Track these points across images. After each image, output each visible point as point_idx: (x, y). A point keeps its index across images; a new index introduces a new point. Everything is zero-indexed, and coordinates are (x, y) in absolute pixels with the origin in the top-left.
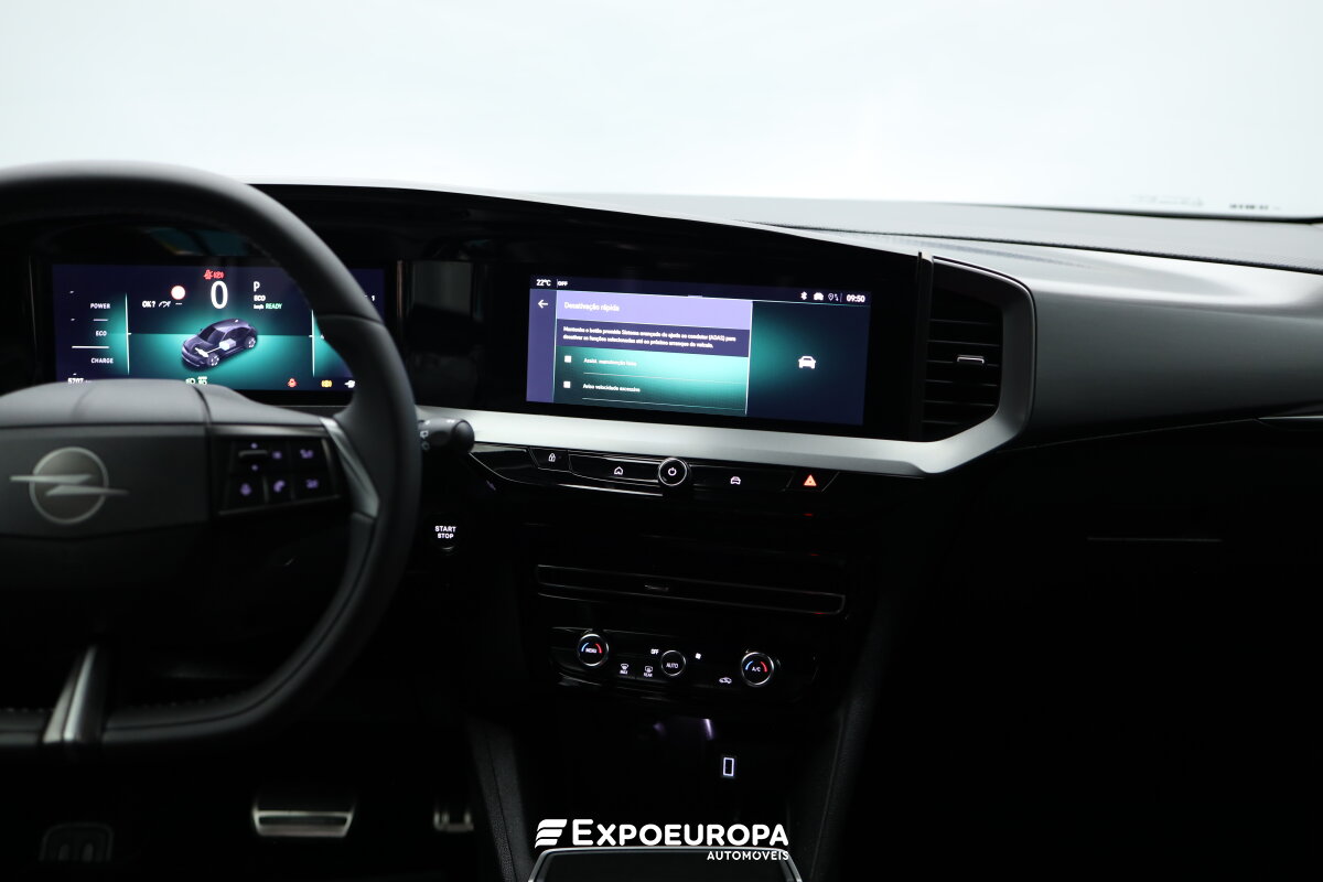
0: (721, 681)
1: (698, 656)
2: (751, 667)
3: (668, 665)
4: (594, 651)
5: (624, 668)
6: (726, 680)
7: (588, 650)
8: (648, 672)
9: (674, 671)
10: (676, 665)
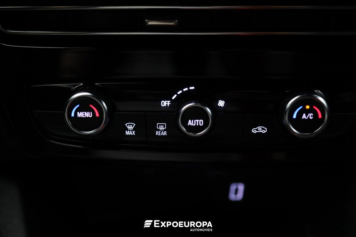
0: (254, 131)
1: (221, 103)
2: (300, 114)
3: (190, 123)
4: (88, 115)
5: (130, 127)
6: (261, 130)
7: (80, 115)
8: (161, 130)
9: (198, 128)
10: (200, 122)
